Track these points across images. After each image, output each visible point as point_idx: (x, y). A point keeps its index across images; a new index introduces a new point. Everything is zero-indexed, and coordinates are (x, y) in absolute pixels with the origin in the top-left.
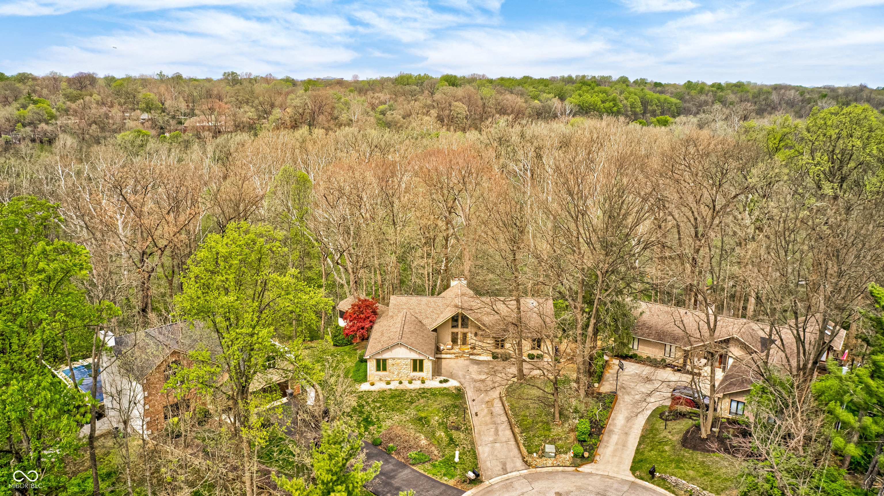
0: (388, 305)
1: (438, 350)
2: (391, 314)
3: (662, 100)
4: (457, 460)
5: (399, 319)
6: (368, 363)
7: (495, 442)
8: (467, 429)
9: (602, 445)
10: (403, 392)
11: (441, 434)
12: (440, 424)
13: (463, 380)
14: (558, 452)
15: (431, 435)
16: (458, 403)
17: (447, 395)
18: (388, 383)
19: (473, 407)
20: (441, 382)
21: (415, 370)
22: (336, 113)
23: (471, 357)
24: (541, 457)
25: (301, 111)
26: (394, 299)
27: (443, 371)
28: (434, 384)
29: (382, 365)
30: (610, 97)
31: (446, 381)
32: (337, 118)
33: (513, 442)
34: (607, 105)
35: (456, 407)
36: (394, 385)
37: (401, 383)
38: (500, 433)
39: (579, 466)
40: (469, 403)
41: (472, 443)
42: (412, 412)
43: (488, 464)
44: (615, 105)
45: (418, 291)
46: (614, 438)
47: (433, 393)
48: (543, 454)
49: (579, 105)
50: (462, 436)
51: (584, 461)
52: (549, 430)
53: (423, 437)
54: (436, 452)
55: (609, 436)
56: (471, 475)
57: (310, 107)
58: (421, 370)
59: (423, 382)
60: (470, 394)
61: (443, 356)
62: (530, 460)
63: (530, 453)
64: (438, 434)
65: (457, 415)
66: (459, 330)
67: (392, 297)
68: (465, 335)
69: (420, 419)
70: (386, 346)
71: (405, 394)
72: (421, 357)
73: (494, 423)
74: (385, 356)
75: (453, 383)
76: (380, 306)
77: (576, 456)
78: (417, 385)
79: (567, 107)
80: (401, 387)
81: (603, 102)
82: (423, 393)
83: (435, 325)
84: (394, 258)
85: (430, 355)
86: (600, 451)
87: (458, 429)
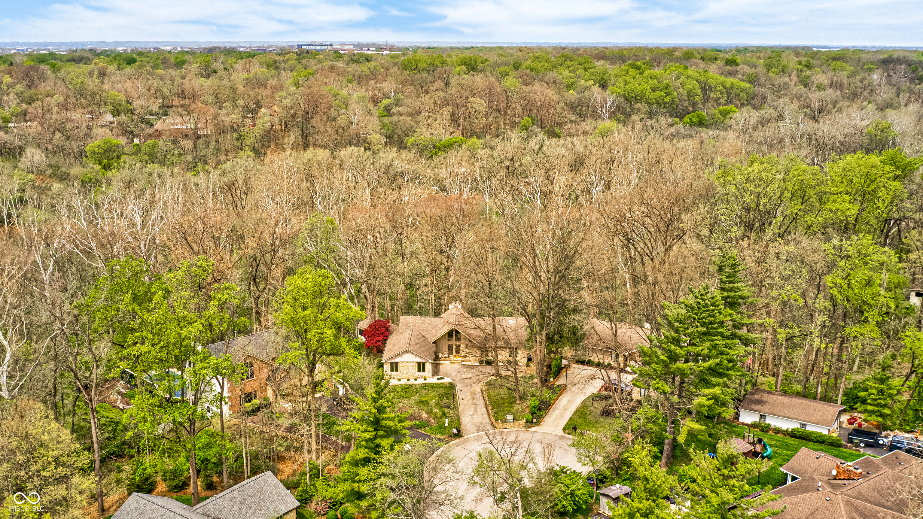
0: (398, 324)
1: (437, 358)
2: (401, 330)
3: (728, 85)
4: (446, 425)
5: (407, 334)
6: (384, 366)
7: (474, 415)
8: (455, 407)
9: (547, 416)
10: (411, 386)
11: (437, 410)
12: (436, 405)
13: (455, 378)
14: (515, 419)
15: (430, 412)
16: (450, 392)
17: (442, 387)
18: (399, 380)
19: (460, 395)
20: (438, 379)
21: (419, 370)
22: (333, 113)
23: (463, 363)
24: (503, 423)
25: (292, 112)
26: (403, 320)
27: (440, 372)
28: (434, 380)
29: (394, 367)
30: (662, 85)
31: (442, 378)
32: (334, 119)
33: (486, 415)
34: (658, 94)
35: (448, 394)
36: (404, 382)
37: (408, 380)
38: (478, 410)
39: (529, 428)
40: (458, 392)
41: (458, 416)
42: (417, 398)
43: (468, 427)
44: (667, 94)
45: (423, 313)
46: (557, 412)
47: (432, 386)
48: (505, 421)
49: (624, 96)
50: (451, 411)
51: (533, 425)
52: (512, 407)
53: (424, 412)
54: (433, 421)
55: (554, 411)
56: (455, 431)
57: (303, 107)
58: (424, 370)
59: (425, 379)
60: (459, 386)
61: (441, 362)
62: (495, 424)
63: (496, 420)
64: (434, 410)
65: (449, 399)
66: (454, 342)
67: (402, 318)
68: (458, 346)
69: (422, 402)
70: (397, 353)
71: (412, 387)
72: (424, 361)
73: (475, 404)
74: (396, 360)
75: (447, 380)
76: (392, 326)
77: (527, 421)
78: (421, 381)
79: (608, 99)
80: (409, 383)
81: (654, 90)
82: (425, 386)
83: (435, 339)
84: (402, 286)
85: (430, 359)
86: (545, 419)
87: (448, 407)
